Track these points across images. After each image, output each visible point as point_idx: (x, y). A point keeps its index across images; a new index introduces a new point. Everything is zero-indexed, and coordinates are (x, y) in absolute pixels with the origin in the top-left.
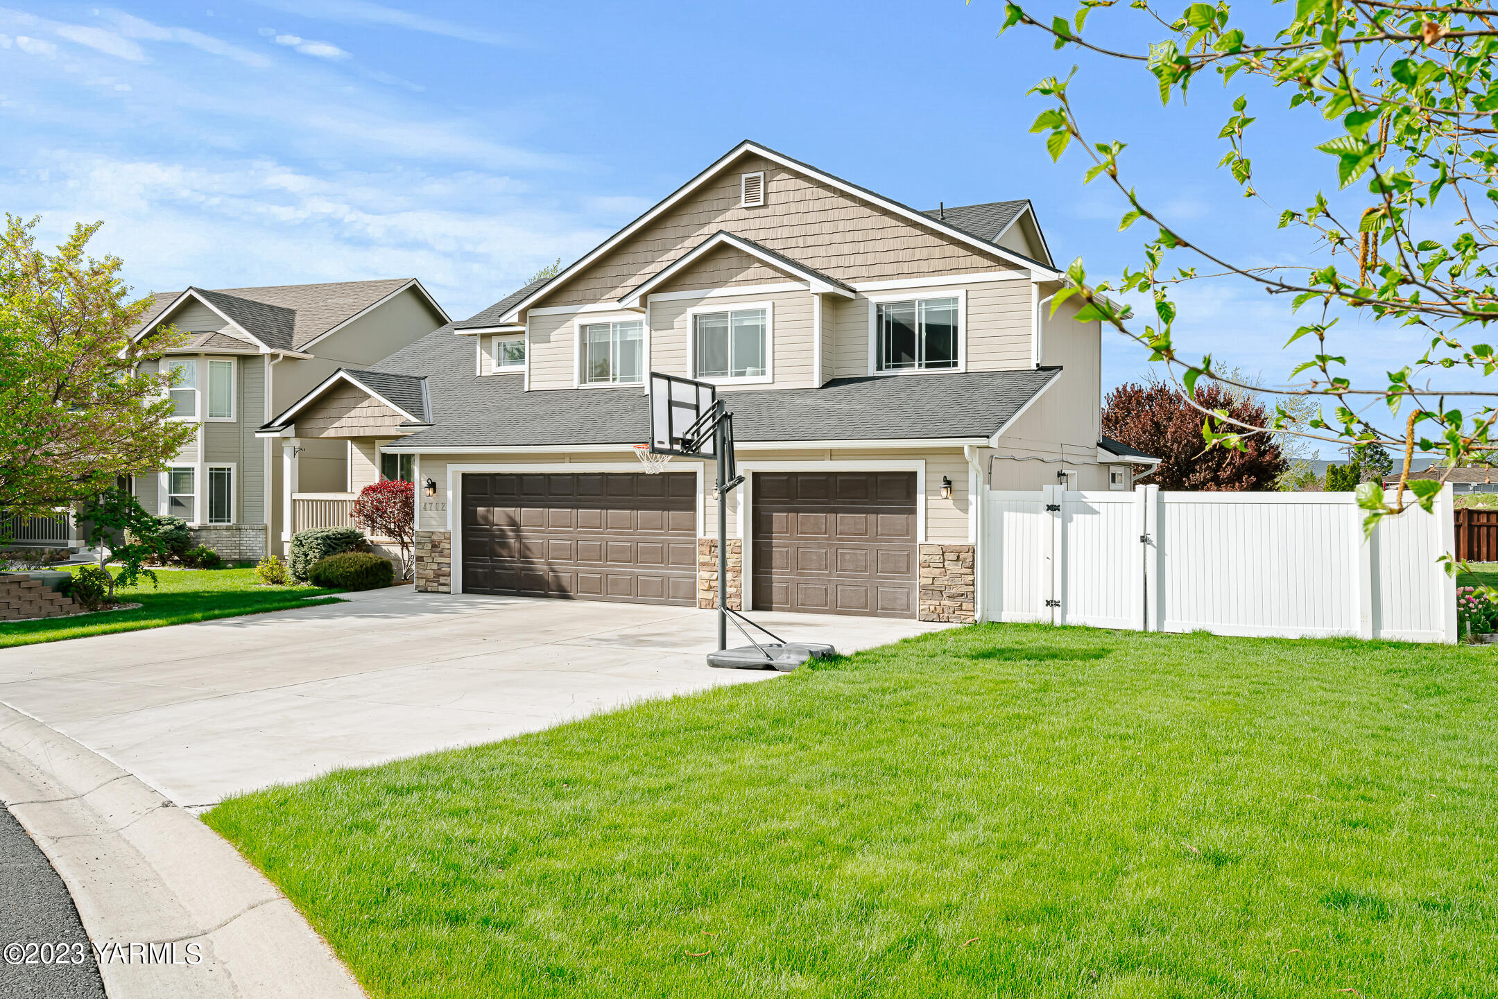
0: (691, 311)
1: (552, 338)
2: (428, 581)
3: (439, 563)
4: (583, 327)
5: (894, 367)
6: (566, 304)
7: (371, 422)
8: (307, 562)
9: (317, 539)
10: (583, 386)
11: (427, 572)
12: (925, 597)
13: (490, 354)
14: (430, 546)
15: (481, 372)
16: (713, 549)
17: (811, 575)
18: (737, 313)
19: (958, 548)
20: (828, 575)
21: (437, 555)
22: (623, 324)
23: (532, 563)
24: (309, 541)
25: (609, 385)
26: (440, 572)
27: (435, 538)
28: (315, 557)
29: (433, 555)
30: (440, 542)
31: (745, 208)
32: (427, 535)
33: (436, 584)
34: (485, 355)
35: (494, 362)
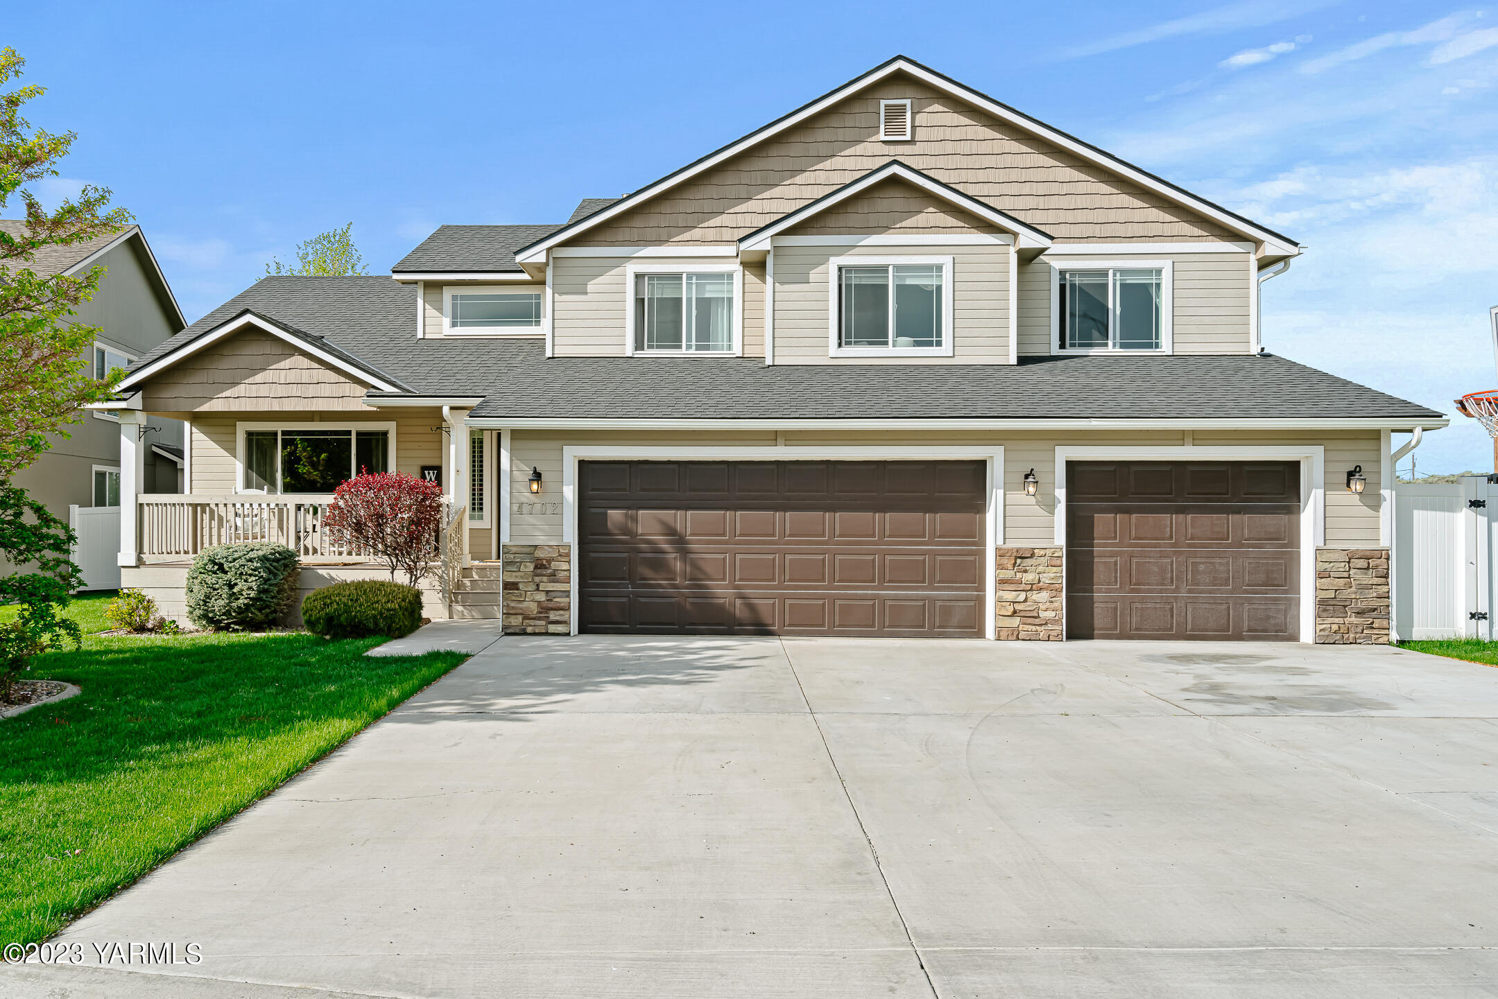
0: (834, 263)
1: (590, 288)
2: (526, 617)
3: (547, 592)
4: (639, 277)
5: (1081, 345)
6: (612, 244)
7: (294, 391)
8: (233, 596)
9: (250, 560)
10: (639, 354)
11: (525, 605)
12: (1325, 614)
13: (440, 310)
14: (531, 567)
15: (424, 333)
16: (1019, 561)
17: (1150, 591)
18: (898, 268)
19: (1368, 553)
20: (1174, 591)
21: (545, 579)
22: (700, 276)
23: (706, 587)
24: (237, 564)
25: (683, 352)
26: (551, 605)
27: (539, 554)
28: (250, 588)
29: (537, 579)
30: (549, 561)
31: (883, 142)
32: (527, 550)
33: (543, 623)
34: (431, 312)
35: (447, 321)
